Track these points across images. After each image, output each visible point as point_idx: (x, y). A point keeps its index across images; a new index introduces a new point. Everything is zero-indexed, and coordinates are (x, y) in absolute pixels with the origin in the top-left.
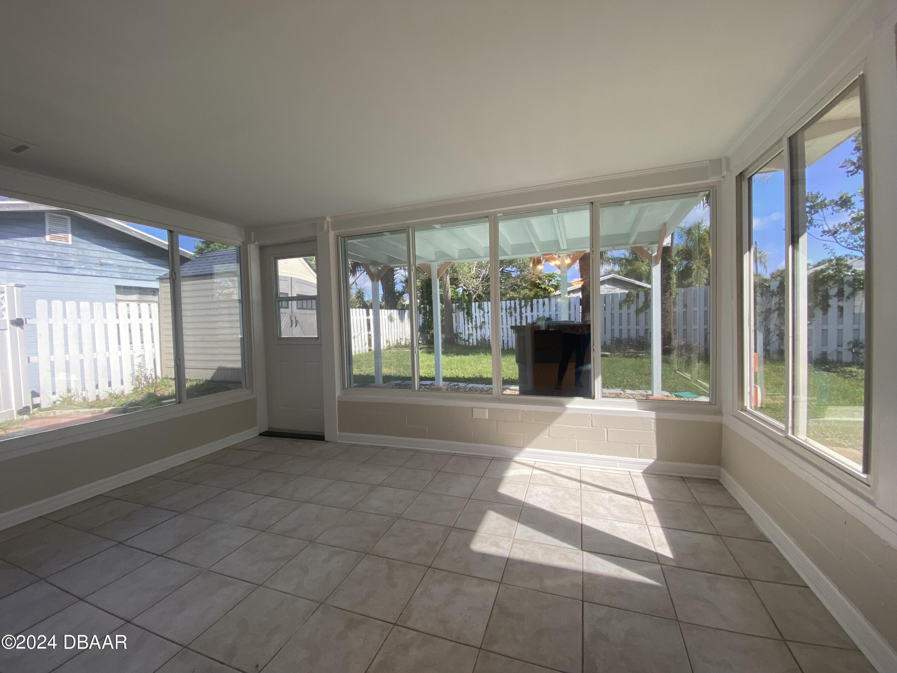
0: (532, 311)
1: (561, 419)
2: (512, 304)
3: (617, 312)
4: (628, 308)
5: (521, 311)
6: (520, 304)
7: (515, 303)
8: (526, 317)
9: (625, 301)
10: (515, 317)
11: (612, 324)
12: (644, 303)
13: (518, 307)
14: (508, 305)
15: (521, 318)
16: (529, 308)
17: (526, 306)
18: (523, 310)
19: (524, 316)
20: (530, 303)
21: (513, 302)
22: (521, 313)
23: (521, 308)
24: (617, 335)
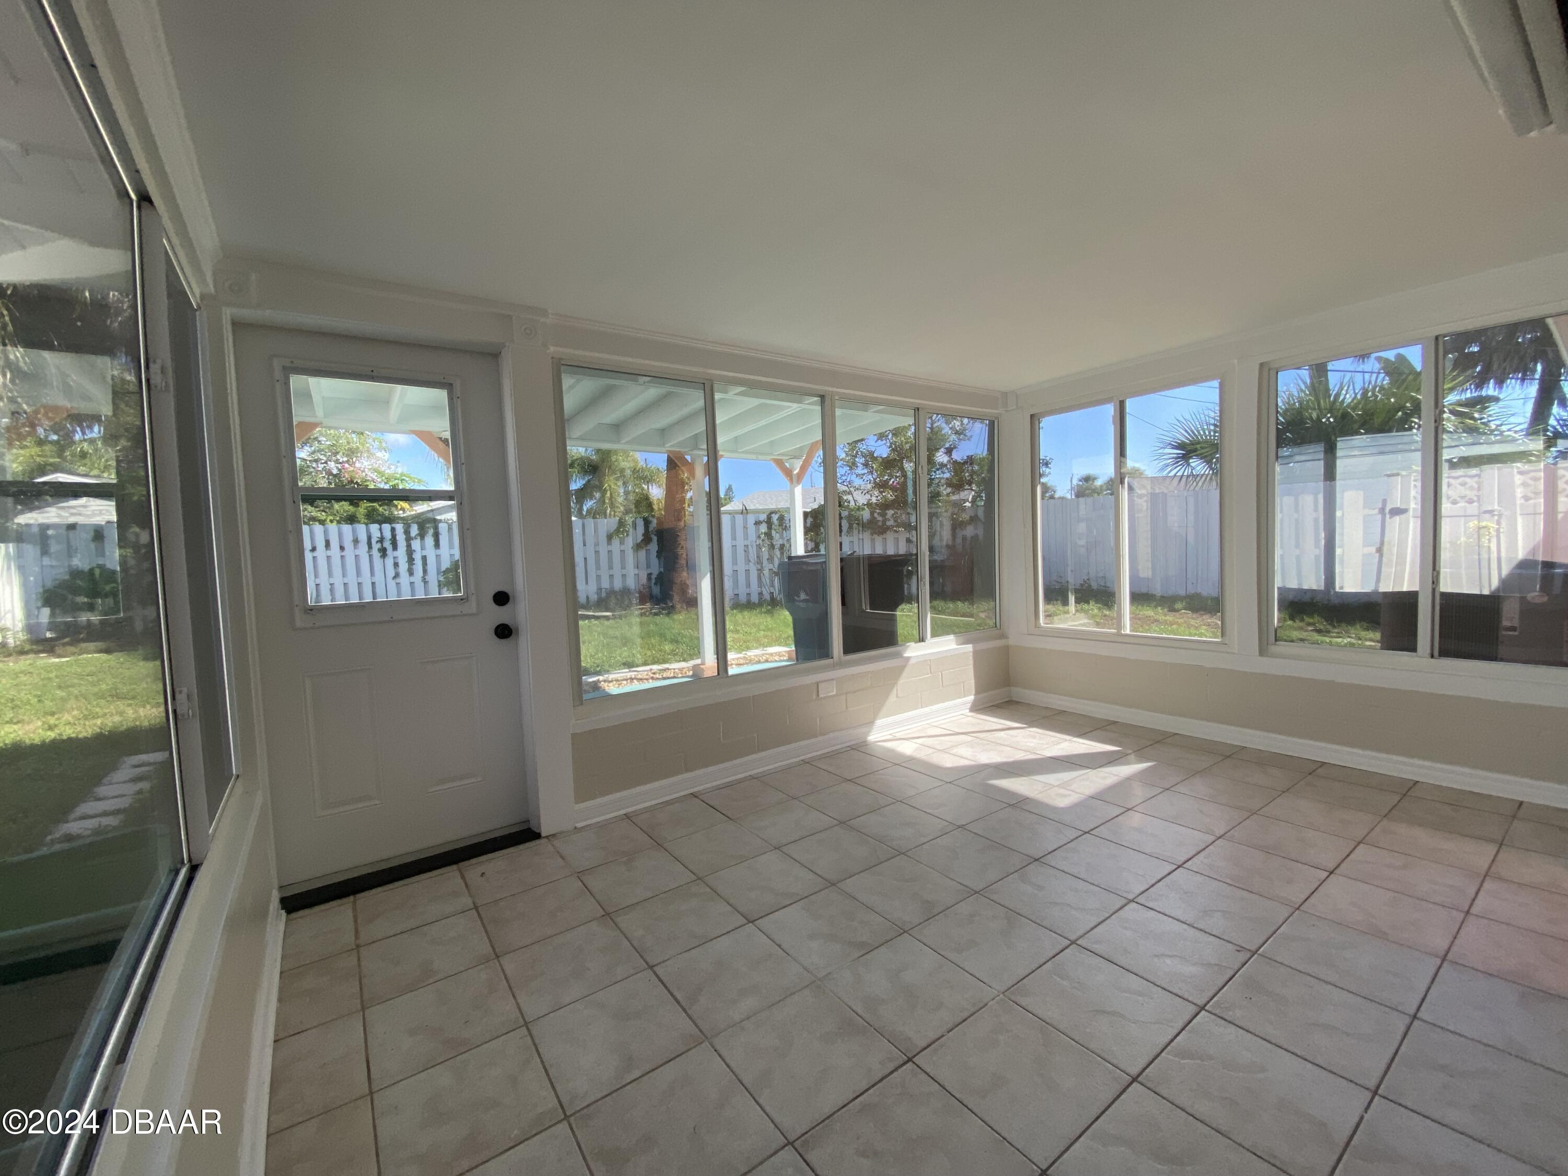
0: (437, 545)
1: (905, 673)
2: (384, 531)
3: (603, 549)
4: (622, 543)
5: (409, 546)
6: (407, 532)
7: (393, 530)
8: (424, 559)
9: (617, 531)
10: (394, 558)
11: (598, 567)
12: (644, 535)
13: (401, 538)
14: (376, 534)
15: (411, 560)
16: (429, 540)
17: (422, 535)
18: (416, 544)
19: (417, 557)
20: (431, 531)
21: (387, 527)
22: (410, 552)
23: (409, 539)
24: (606, 584)
